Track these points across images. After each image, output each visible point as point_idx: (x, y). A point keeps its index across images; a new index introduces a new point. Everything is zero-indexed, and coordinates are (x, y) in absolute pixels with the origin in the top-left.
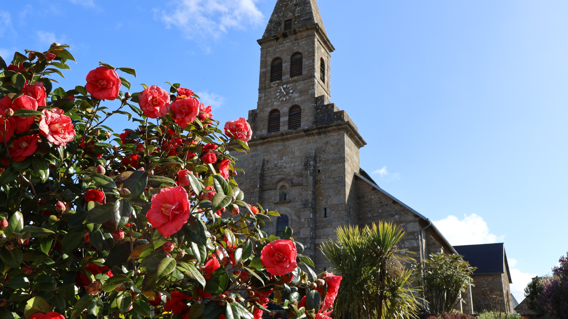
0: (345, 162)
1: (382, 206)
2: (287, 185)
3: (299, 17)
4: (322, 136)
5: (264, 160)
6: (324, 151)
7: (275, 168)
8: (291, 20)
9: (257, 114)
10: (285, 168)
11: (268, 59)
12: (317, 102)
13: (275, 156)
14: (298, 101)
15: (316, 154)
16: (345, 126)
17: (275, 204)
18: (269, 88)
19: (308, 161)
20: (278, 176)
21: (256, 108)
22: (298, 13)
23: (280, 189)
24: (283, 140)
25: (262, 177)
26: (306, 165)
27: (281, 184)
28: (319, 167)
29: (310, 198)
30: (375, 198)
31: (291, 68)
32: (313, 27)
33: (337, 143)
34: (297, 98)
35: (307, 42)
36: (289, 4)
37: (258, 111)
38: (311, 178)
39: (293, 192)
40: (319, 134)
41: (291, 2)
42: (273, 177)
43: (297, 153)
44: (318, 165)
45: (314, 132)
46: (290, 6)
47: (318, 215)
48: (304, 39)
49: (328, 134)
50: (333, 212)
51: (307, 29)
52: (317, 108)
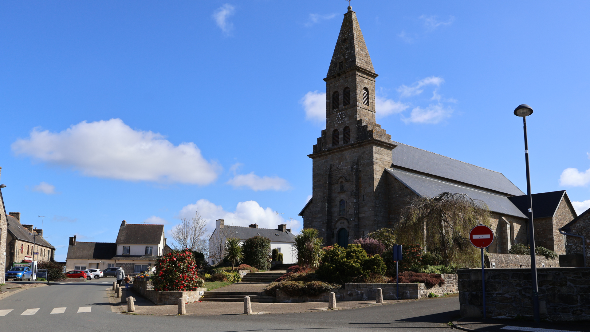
0: (373, 165)
1: (401, 190)
2: (344, 181)
3: (348, 59)
4: (362, 147)
5: (331, 165)
6: (362, 158)
7: (337, 170)
8: (342, 62)
9: (326, 133)
10: (342, 169)
11: (330, 93)
12: (358, 124)
13: (337, 161)
14: (348, 123)
15: (358, 159)
16: (372, 141)
17: (338, 193)
18: (332, 114)
19: (353, 165)
20: (339, 175)
21: (326, 129)
22: (347, 55)
23: (340, 184)
24: (341, 151)
25: (330, 176)
26: (352, 168)
27: (340, 180)
28: (360, 168)
29: (354, 189)
30: (397, 185)
31: (344, 99)
32: (355, 68)
33: (369, 152)
34: (347, 121)
35: (352, 80)
36: (342, 47)
37: (327, 131)
38: (354, 177)
39: (347, 185)
40: (360, 146)
41: (344, 46)
42: (337, 176)
43: (348, 160)
44: (359, 167)
45: (356, 145)
46: (343, 49)
47: (360, 200)
48: (350, 77)
49: (365, 147)
50: (368, 198)
51: (351, 70)
52: (358, 128)
